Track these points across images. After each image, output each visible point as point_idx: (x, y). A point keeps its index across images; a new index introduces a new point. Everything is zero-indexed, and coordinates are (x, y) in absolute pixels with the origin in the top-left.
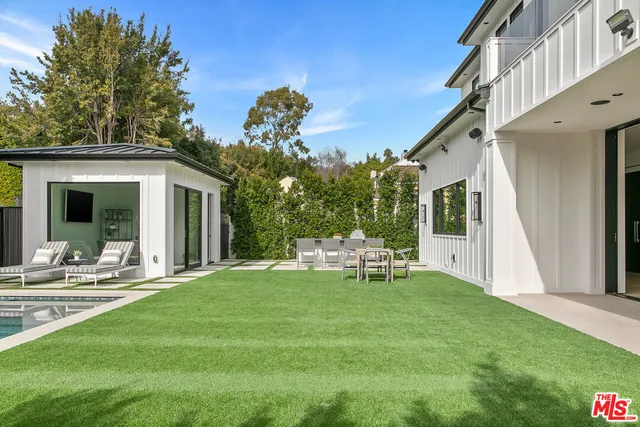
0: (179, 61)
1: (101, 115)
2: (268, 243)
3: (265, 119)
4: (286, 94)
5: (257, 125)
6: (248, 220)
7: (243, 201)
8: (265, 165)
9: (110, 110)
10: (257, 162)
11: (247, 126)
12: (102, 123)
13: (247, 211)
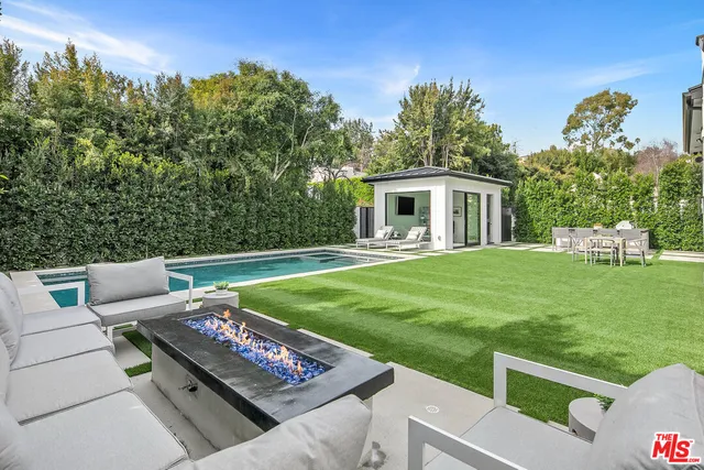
0: (479, 101)
1: (425, 148)
2: (543, 231)
3: (585, 123)
4: (606, 97)
5: (576, 128)
6: (526, 213)
7: (522, 199)
8: (577, 164)
9: (430, 143)
10: (568, 162)
11: (566, 131)
12: (426, 152)
13: (525, 206)
